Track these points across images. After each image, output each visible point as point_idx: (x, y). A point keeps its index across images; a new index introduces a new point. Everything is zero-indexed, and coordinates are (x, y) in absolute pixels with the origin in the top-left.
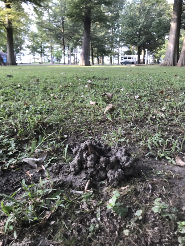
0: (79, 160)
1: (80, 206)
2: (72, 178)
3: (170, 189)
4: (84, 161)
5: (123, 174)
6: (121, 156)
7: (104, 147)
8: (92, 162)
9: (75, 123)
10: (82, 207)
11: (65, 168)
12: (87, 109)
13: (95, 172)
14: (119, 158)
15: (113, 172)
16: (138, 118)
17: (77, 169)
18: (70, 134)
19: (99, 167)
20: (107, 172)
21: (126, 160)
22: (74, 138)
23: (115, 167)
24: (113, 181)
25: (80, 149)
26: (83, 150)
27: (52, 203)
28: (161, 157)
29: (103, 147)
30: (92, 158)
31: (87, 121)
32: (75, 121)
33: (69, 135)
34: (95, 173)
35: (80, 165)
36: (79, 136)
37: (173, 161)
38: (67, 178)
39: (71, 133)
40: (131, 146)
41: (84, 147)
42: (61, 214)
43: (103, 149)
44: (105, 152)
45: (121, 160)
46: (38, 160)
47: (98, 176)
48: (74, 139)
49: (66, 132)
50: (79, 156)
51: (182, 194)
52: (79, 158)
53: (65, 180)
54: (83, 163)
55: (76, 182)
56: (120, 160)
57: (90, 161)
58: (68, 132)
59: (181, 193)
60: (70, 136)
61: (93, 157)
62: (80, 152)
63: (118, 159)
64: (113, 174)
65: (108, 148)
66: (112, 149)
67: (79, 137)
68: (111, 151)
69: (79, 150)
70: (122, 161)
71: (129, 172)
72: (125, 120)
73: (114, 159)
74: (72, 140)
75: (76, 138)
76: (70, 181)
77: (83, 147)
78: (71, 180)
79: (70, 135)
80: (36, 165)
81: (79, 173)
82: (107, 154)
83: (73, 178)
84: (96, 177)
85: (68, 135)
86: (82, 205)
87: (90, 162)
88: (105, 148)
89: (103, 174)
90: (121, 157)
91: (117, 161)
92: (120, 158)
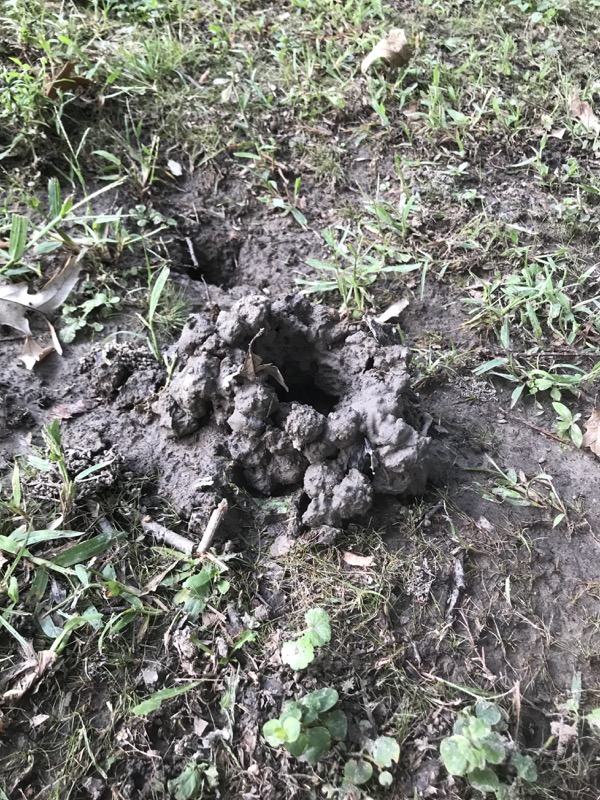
0: (197, 393)
1: (166, 638)
2: (161, 446)
3: (530, 588)
4: (220, 397)
5: (365, 502)
6: (379, 416)
7: (321, 327)
8: (251, 421)
9: (224, 107)
10: (171, 641)
11: (143, 382)
12: (294, 12)
13: (255, 457)
14: (369, 422)
15: (329, 479)
16: (496, 130)
17: (186, 420)
18: (196, 162)
19: (276, 443)
20: (304, 466)
21: (394, 439)
22: (207, 186)
23: (343, 452)
24: (319, 521)
25: (213, 338)
26: (226, 344)
27: (55, 589)
28: (533, 391)
29: (317, 326)
30: (255, 402)
31: (279, 105)
32: (225, 97)
33: (188, 166)
34: (255, 460)
35: (201, 409)
36: (233, 178)
37: (576, 429)
38: (141, 444)
39: (202, 156)
40: (429, 295)
41: (231, 334)
42: (81, 665)
43: (314, 333)
44: (320, 346)
45: (376, 432)
46: (38, 299)
47: (265, 473)
48: (210, 191)
49: (180, 147)
50: (200, 379)
51: (566, 619)
52: (201, 387)
53: (133, 453)
54: (215, 403)
55: (174, 479)
56: (371, 432)
57: (247, 414)
58: (190, 149)
59: (563, 613)
60: (195, 169)
61: (260, 397)
62: (211, 353)
63: (362, 427)
64: (328, 487)
65: (333, 335)
66: (349, 344)
67: (228, 183)
68: (344, 349)
69: (208, 345)
70: (378, 440)
71: (391, 484)
72: (440, 134)
73: (347, 428)
74: (200, 194)
75: (219, 187)
76: (150, 461)
77: (228, 331)
78: (156, 454)
79: (192, 168)
80: (24, 327)
81: (192, 439)
82: (325, 356)
83: (164, 449)
84: (259, 476)
85: (184, 161)
86: (171, 633)
87: (244, 419)
88: (324, 334)
89: (286, 472)
90: (378, 422)
91: (360, 434)
92: (374, 426)
